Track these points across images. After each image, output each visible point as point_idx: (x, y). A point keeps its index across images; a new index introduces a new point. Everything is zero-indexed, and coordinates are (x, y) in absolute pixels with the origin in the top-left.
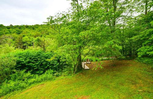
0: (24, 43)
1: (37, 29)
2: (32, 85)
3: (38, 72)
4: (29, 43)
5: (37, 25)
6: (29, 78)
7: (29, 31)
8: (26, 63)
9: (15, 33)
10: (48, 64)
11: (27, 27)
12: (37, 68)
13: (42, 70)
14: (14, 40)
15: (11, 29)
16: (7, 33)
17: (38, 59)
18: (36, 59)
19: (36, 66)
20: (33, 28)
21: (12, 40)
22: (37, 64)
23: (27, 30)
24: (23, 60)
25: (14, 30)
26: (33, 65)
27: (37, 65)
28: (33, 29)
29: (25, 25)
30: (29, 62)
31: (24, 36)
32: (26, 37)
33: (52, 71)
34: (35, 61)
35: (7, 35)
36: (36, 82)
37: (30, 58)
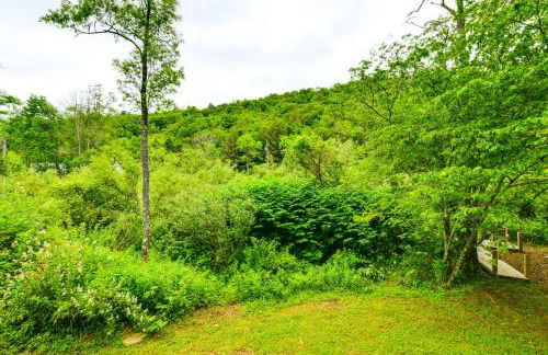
0: (241, 153)
1: (272, 109)
2: (303, 295)
3: (310, 254)
4: (254, 154)
5: (274, 96)
6: (289, 268)
7: (253, 119)
8: (277, 220)
9: (220, 127)
10: (338, 232)
11: (246, 105)
12: (305, 240)
13: (318, 247)
14: (218, 146)
15: (210, 117)
16: (203, 128)
17: (308, 210)
18: (301, 208)
19: (303, 234)
20: (262, 106)
21: (214, 145)
22: (305, 226)
23: (247, 115)
24: (270, 211)
25: (218, 118)
26: (293, 230)
27: (306, 230)
28: (263, 110)
29: (242, 100)
30: (283, 219)
31: (240, 133)
32: (247, 136)
33: (354, 258)
34: (300, 214)
35: (205, 133)
36: (310, 287)
37: (286, 207)
